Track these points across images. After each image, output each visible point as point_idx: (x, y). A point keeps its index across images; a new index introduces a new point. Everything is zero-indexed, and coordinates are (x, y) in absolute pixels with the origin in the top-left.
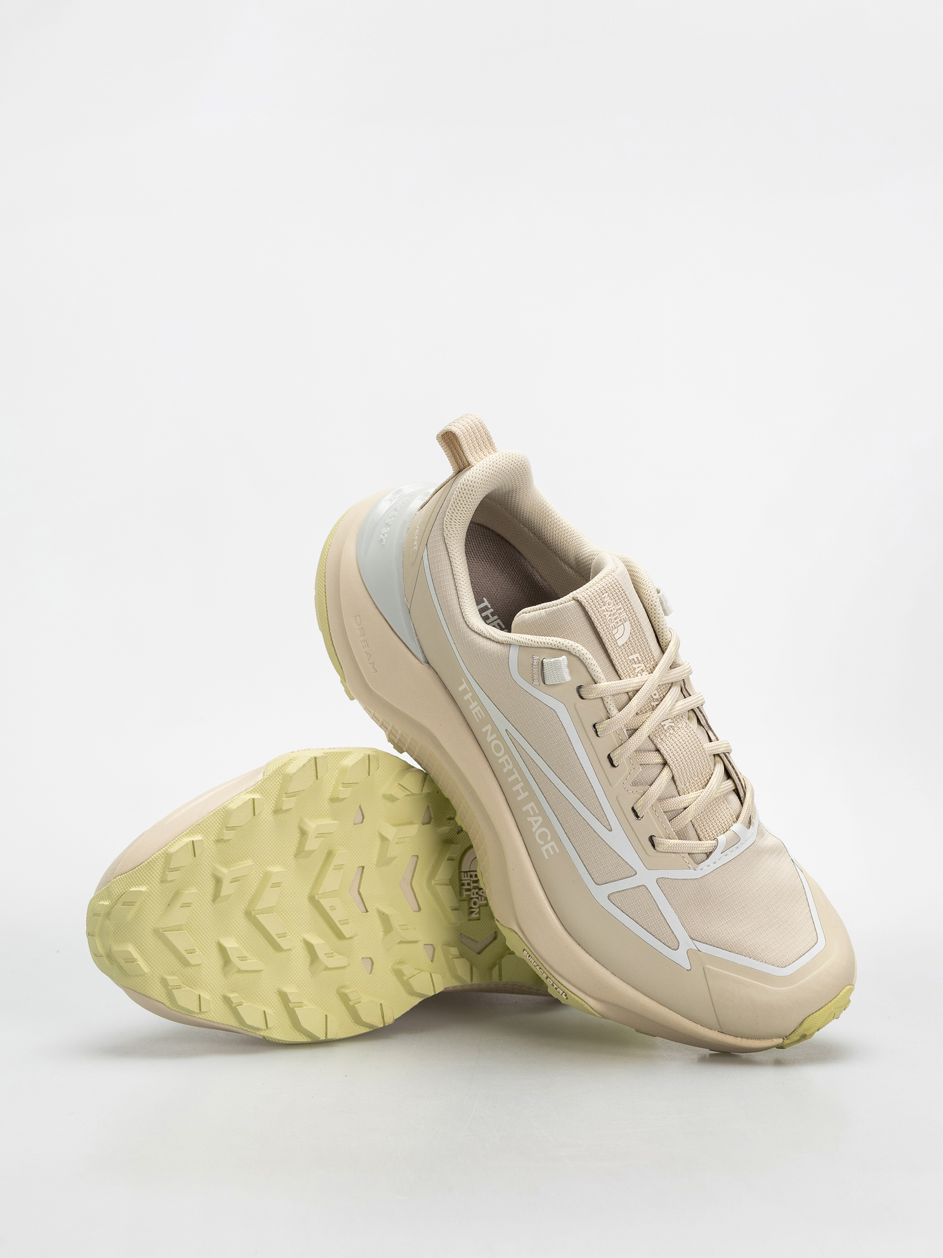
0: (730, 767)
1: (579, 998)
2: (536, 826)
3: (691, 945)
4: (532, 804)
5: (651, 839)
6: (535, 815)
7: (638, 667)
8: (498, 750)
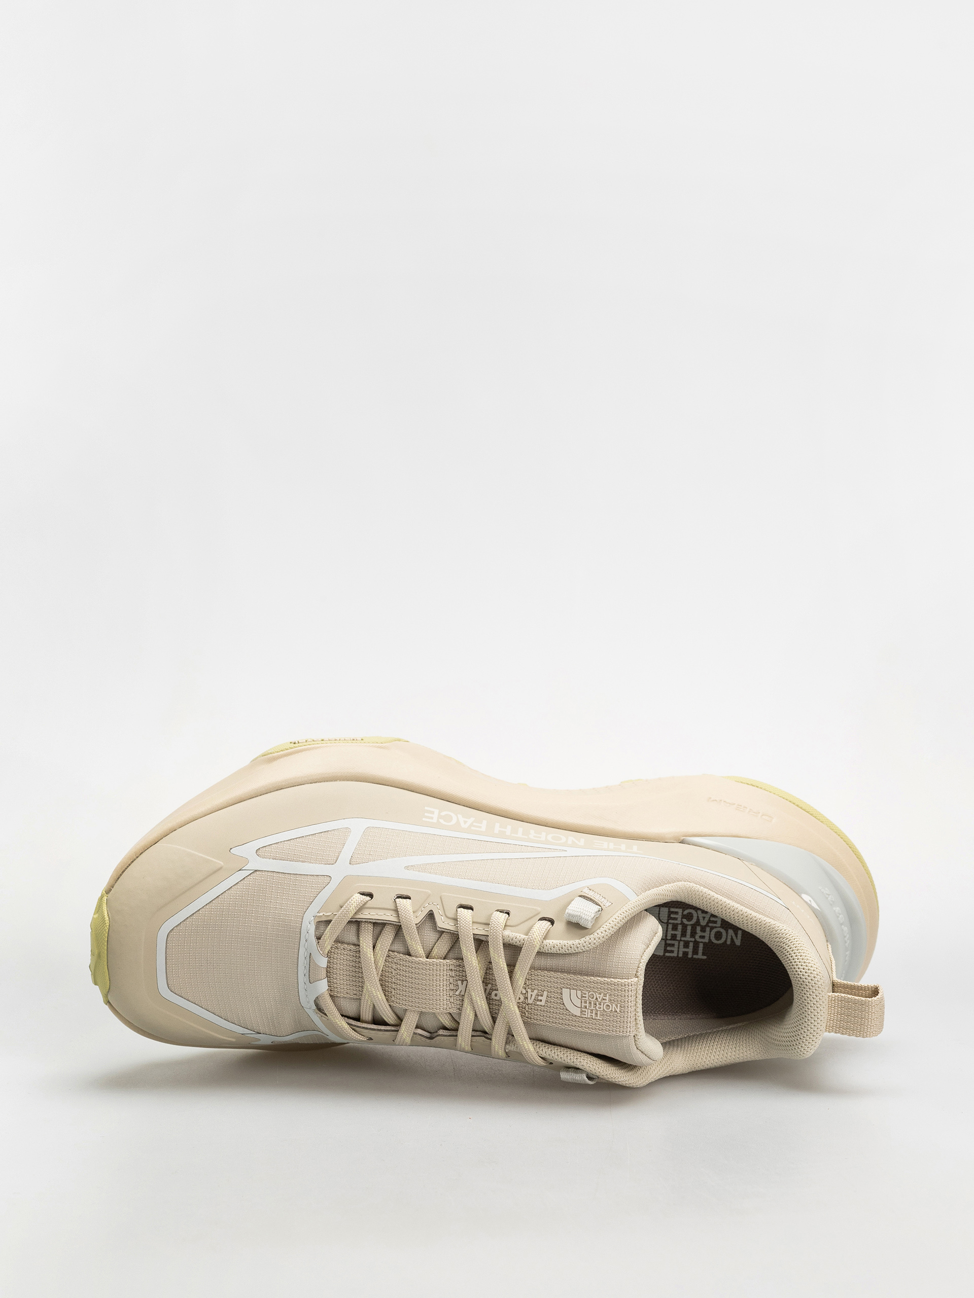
0: (383, 1028)
5: (371, 895)
6: (472, 825)
7: (532, 995)
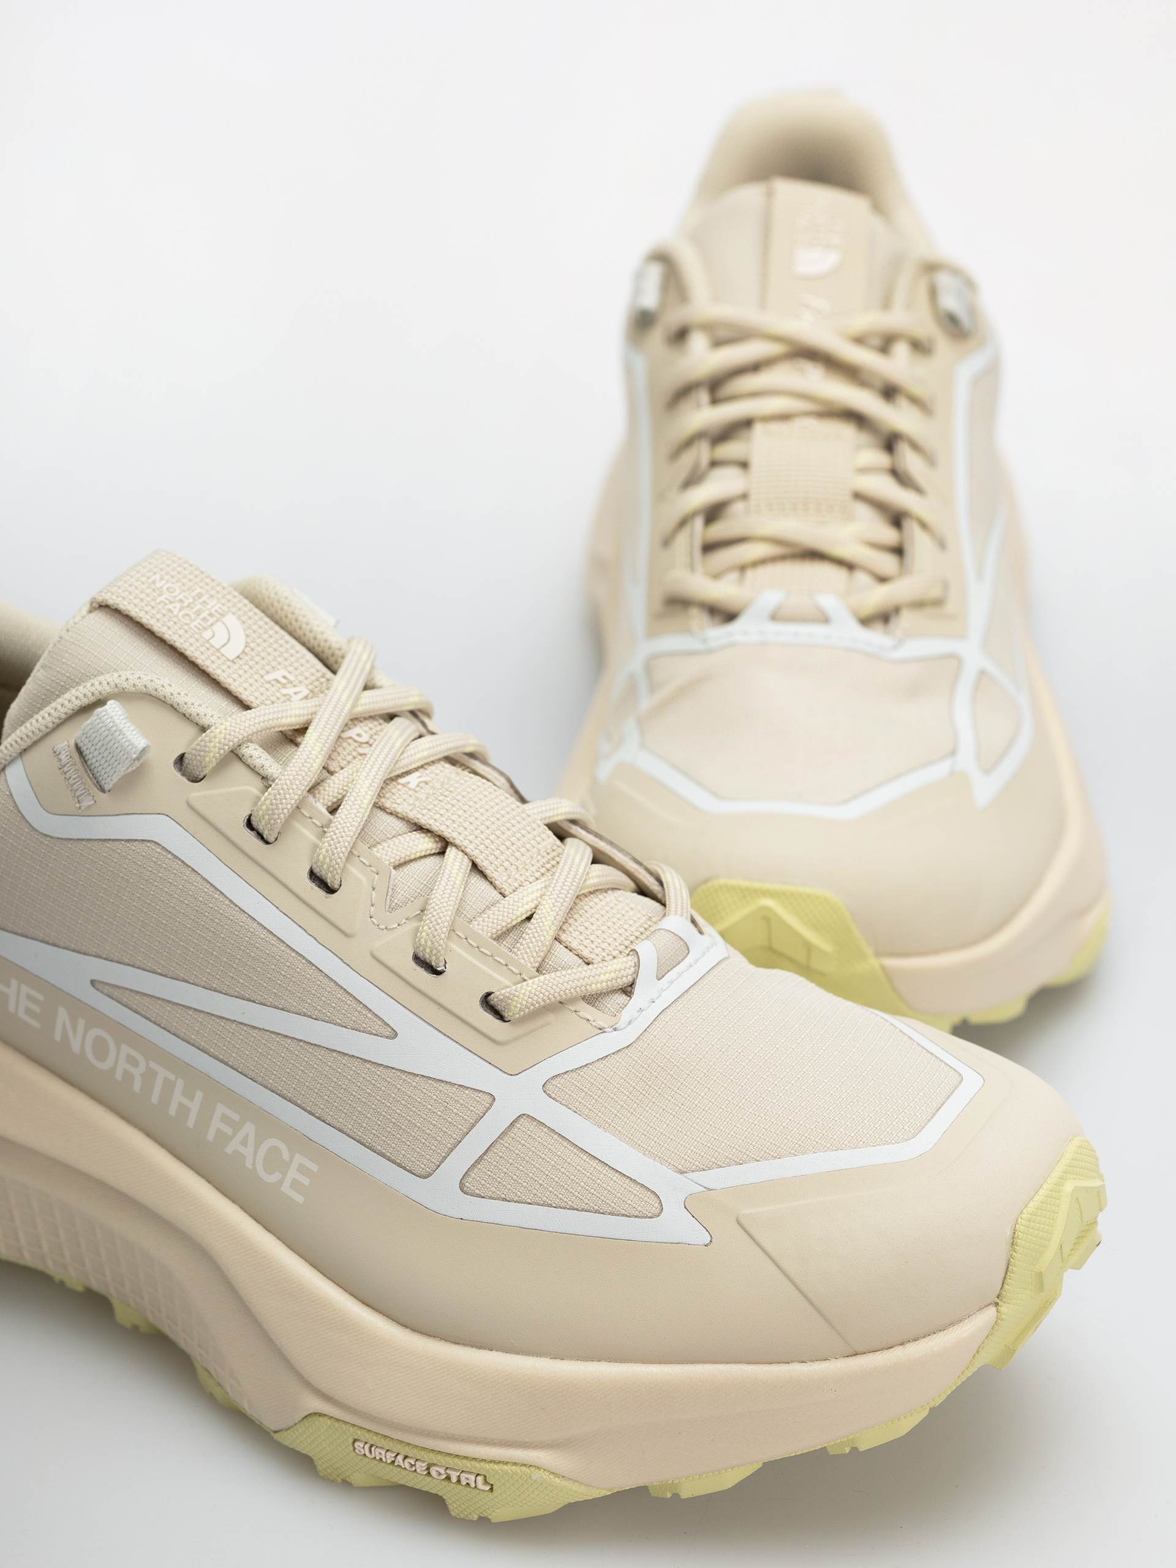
1: (515, 1464)
2: (248, 1152)
3: (689, 1185)
4: (221, 1109)
5: (487, 1002)
6: (237, 1127)
8: (102, 1055)
